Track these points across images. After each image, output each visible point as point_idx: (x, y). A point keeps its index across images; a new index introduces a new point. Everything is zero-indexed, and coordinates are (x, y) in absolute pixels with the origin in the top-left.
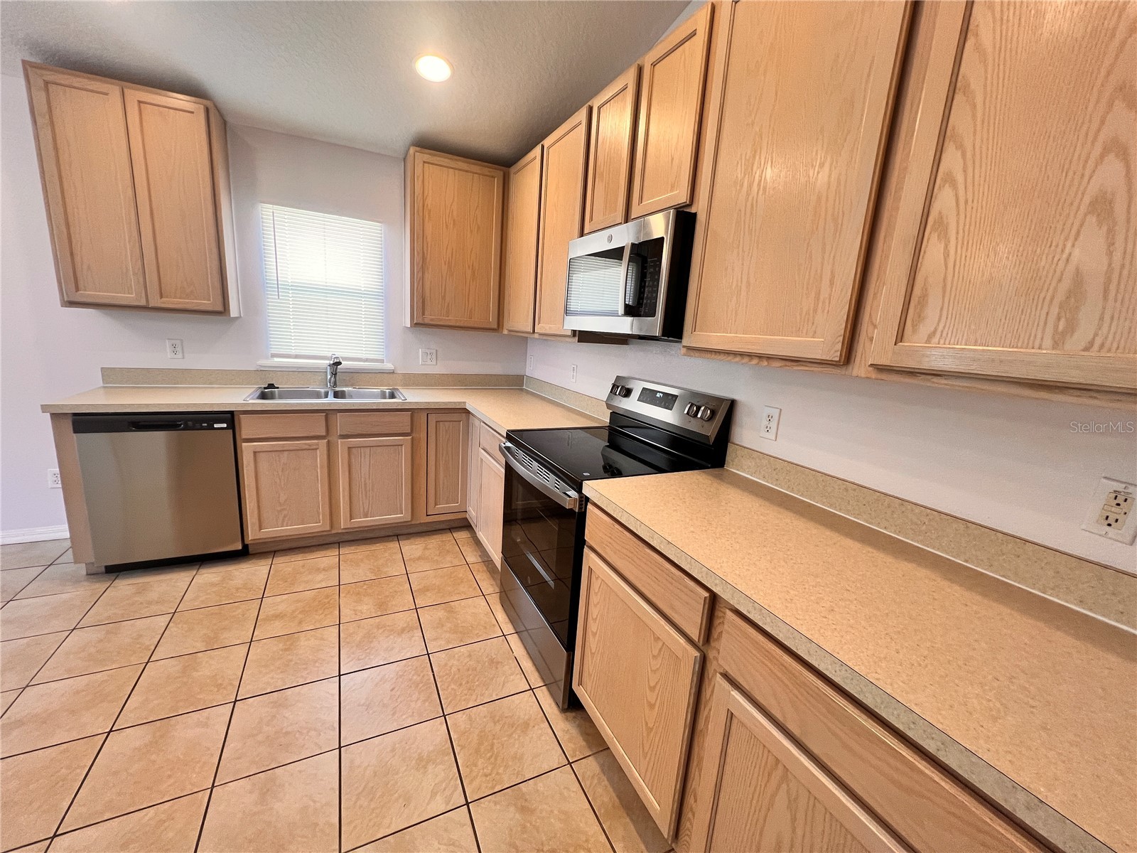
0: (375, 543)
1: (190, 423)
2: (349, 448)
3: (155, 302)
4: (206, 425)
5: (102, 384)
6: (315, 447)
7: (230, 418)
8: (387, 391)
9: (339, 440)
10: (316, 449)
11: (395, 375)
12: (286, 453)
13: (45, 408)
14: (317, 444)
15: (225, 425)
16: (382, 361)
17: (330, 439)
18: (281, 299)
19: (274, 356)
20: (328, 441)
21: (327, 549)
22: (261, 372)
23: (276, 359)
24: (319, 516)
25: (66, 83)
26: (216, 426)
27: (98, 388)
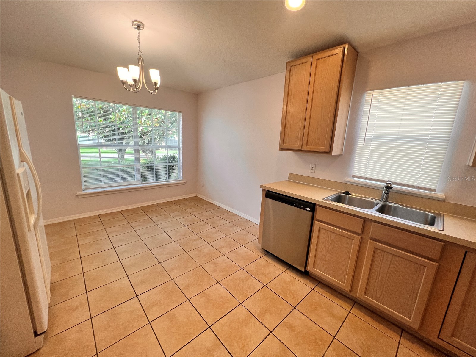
0: (380, 323)
1: (297, 204)
2: (375, 248)
3: (304, 148)
4: (303, 207)
5: (288, 179)
6: (352, 238)
7: (313, 206)
8: (430, 214)
9: (369, 241)
10: (353, 240)
11: (444, 203)
12: (335, 235)
13: (261, 186)
14: (354, 237)
15: (310, 210)
16: (434, 190)
17: (364, 237)
18: (365, 145)
19: (354, 176)
20: (362, 238)
21: (345, 301)
22: (345, 184)
23: (355, 179)
24: (345, 280)
25: (296, 64)
26: (306, 208)
27: (285, 181)
